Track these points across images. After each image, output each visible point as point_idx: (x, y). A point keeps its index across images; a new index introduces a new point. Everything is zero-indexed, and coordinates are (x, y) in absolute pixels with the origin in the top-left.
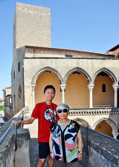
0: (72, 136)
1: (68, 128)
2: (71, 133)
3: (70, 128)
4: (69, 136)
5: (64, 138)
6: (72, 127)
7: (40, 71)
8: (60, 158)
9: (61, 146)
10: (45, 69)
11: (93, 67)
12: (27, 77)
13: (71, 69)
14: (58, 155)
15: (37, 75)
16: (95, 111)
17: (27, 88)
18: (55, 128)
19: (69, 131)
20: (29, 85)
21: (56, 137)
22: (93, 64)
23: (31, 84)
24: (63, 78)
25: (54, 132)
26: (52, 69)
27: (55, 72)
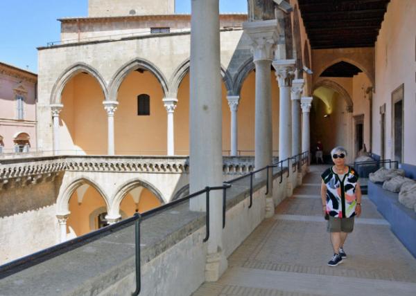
0: (351, 186)
1: (347, 178)
2: (352, 184)
3: (350, 177)
4: (349, 187)
5: (344, 189)
6: (351, 175)
7: (65, 73)
8: (337, 214)
9: (340, 199)
10: (75, 69)
11: (172, 54)
12: (42, 89)
13: (123, 63)
14: (335, 210)
15: (60, 83)
16: (174, 163)
17: (42, 111)
18: (331, 177)
19: (349, 180)
20: (46, 105)
21: (334, 188)
22: (172, 48)
23: (49, 102)
24: (107, 87)
25: (331, 182)
26: (87, 67)
27: (94, 75)
